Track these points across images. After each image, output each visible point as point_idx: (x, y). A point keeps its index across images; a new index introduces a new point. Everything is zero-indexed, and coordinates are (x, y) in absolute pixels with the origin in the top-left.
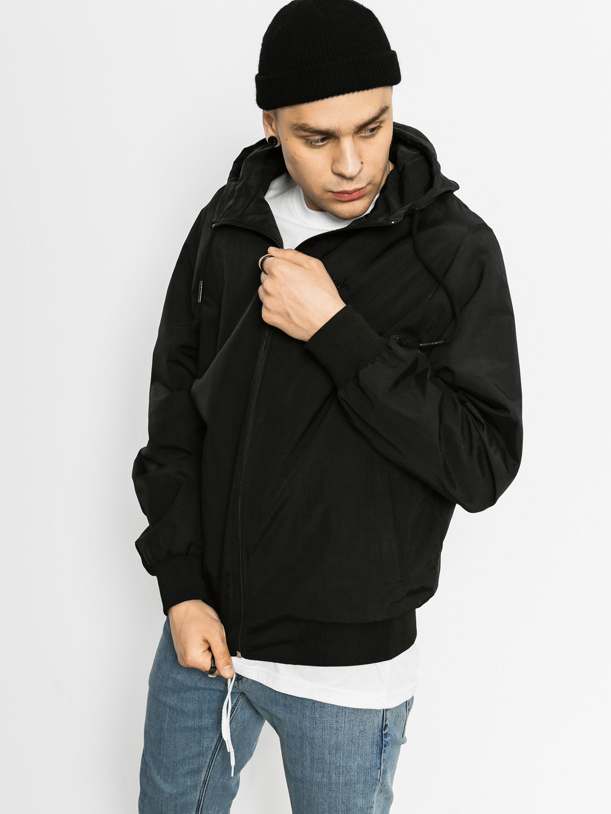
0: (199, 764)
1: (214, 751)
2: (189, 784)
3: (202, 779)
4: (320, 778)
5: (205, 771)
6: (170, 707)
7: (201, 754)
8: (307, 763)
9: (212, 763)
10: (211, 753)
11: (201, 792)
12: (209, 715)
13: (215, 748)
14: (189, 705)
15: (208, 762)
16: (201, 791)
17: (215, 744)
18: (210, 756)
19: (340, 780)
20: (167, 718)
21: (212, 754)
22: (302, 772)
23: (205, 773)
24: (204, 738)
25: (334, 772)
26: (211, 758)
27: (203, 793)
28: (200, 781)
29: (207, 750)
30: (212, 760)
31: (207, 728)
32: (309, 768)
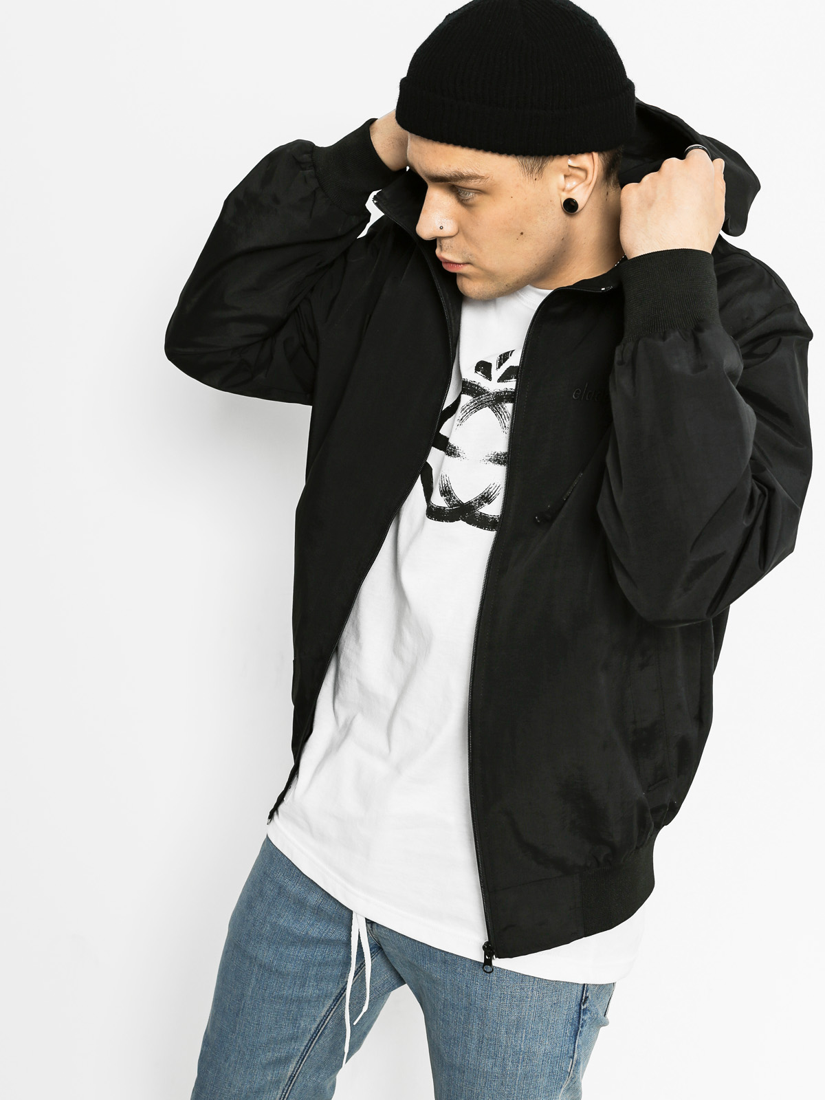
0: (288, 1052)
1: (312, 1036)
2: (269, 1078)
3: (289, 1073)
4: (491, 1066)
5: (295, 1062)
6: (260, 965)
7: (294, 1038)
8: (473, 1046)
9: (307, 1052)
10: (309, 1038)
11: (283, 1092)
12: (315, 984)
13: (315, 1031)
14: (289, 966)
15: (302, 1050)
16: (284, 1089)
17: (316, 1026)
18: (307, 1042)
19: (517, 1070)
20: (253, 981)
21: (310, 1040)
22: (463, 1057)
23: (294, 1065)
24: (302, 1016)
25: (510, 1059)
26: (307, 1046)
27: (286, 1093)
28: (286, 1076)
29: (304, 1033)
30: (307, 1047)
31: (309, 1001)
32: (475, 1053)
